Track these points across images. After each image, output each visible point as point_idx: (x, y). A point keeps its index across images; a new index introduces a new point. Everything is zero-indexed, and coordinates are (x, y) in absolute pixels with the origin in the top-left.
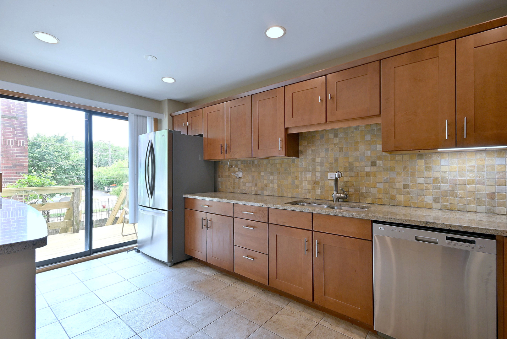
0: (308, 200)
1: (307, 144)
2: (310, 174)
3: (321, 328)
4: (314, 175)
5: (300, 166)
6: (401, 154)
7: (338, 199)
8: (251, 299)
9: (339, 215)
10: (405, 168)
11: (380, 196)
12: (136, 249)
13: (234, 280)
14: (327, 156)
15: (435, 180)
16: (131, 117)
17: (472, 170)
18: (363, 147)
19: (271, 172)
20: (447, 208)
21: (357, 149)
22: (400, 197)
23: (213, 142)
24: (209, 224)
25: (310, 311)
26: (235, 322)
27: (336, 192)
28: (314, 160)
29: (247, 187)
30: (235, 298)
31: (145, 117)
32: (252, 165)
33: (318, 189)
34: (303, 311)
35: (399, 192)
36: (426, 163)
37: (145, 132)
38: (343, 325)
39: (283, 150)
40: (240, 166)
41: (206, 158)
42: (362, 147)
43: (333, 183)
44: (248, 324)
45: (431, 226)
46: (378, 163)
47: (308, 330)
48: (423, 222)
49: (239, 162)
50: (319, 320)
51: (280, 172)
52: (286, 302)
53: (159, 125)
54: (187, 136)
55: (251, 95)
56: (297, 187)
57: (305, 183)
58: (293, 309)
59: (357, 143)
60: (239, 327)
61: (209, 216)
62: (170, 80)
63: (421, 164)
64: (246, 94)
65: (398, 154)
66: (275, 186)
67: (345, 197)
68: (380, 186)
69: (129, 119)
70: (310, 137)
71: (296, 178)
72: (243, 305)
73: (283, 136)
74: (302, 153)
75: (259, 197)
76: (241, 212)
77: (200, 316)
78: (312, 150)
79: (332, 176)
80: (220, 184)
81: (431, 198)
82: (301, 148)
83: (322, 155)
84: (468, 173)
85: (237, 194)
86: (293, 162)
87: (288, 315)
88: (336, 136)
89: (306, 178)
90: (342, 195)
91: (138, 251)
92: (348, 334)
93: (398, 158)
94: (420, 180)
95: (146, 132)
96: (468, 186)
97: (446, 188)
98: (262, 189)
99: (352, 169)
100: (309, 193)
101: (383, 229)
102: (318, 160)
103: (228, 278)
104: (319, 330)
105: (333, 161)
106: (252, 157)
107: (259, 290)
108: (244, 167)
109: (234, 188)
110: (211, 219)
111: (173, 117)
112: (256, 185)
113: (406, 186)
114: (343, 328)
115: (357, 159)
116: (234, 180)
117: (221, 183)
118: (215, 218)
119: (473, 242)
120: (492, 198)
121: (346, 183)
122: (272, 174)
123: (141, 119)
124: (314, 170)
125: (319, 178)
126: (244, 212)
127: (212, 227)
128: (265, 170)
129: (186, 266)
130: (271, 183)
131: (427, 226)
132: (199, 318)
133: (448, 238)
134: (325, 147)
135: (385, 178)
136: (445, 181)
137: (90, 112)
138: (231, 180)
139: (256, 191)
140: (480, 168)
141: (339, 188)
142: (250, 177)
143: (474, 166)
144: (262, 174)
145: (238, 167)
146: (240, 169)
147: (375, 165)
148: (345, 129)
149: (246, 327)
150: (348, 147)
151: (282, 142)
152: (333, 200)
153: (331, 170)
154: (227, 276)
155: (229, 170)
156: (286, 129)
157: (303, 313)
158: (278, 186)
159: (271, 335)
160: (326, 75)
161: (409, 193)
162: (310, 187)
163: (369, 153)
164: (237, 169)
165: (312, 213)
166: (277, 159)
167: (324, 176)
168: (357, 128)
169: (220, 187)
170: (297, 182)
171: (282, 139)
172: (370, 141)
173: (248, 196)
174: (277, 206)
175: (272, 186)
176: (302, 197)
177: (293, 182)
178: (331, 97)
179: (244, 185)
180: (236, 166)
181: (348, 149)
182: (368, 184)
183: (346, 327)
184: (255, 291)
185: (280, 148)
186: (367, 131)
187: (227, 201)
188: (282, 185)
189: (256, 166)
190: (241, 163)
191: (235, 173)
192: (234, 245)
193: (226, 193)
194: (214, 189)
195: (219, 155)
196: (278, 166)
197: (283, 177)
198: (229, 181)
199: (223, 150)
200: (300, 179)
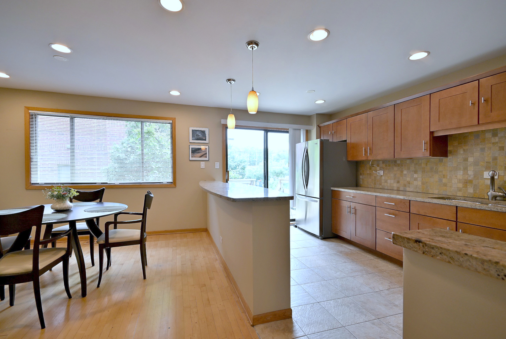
0: (457, 197)
1: (458, 144)
2: (461, 172)
4: (465, 173)
5: (450, 165)
7: (495, 197)
9: (487, 209)
12: (294, 225)
13: (375, 257)
14: (483, 155)
16: (291, 131)
23: (355, 146)
24: (353, 211)
26: (378, 280)
27: (492, 190)
29: (389, 184)
30: (377, 267)
31: (300, 130)
32: (394, 164)
33: (471, 187)
37: (299, 142)
39: (427, 151)
40: (381, 165)
41: (349, 160)
43: (489, 182)
49: (381, 162)
51: (425, 171)
53: (309, 134)
54: (333, 143)
55: (394, 105)
56: (445, 185)
57: (455, 181)
61: (353, 205)
62: (320, 102)
64: (388, 104)
66: (420, 183)
67: (503, 195)
69: (289, 132)
70: (461, 138)
71: (444, 176)
72: (385, 273)
73: (428, 139)
74: (451, 152)
75: (401, 192)
76: (383, 202)
77: (350, 270)
78: (464, 150)
79: (487, 175)
80: (361, 180)
82: (449, 148)
83: (477, 154)
85: (378, 189)
86: (441, 161)
88: (495, 135)
89: (456, 176)
90: (500, 194)
91: (296, 227)
98: (405, 186)
100: (460, 191)
102: (471, 160)
103: (370, 254)
105: (491, 160)
106: (394, 158)
108: (386, 166)
109: (375, 184)
110: (355, 207)
111: (320, 127)
112: (398, 182)
116: (375, 177)
117: (363, 179)
118: (358, 207)
122: (416, 172)
123: (297, 132)
124: (465, 169)
125: (472, 176)
126: (386, 203)
127: (355, 213)
128: (409, 169)
129: (332, 241)
130: (415, 181)
134: (481, 146)
137: (267, 131)
139: (398, 188)
141: (496, 187)
142: (392, 175)
144: (405, 172)
146: (381, 167)
149: (388, 284)
151: (427, 144)
152: (489, 199)
153: (487, 168)
154: (370, 253)
155: (370, 169)
156: (432, 133)
158: (423, 183)
160: (479, 80)
162: (461, 185)
164: (378, 168)
165: (457, 207)
167: (478, 175)
169: (361, 183)
170: (444, 180)
171: (427, 142)
173: (389, 191)
174: (419, 199)
175: (415, 183)
176: (451, 195)
177: (440, 180)
178: (484, 100)
179: (386, 182)
180: (378, 166)
185: (424, 149)
187: (369, 193)
188: (427, 182)
189: (398, 165)
190: (383, 163)
191: (376, 171)
192: (376, 229)
193: (367, 188)
194: (356, 185)
195: (362, 157)
196: (423, 165)
197: (429, 175)
198: (371, 178)
199: (366, 153)
200: (448, 178)
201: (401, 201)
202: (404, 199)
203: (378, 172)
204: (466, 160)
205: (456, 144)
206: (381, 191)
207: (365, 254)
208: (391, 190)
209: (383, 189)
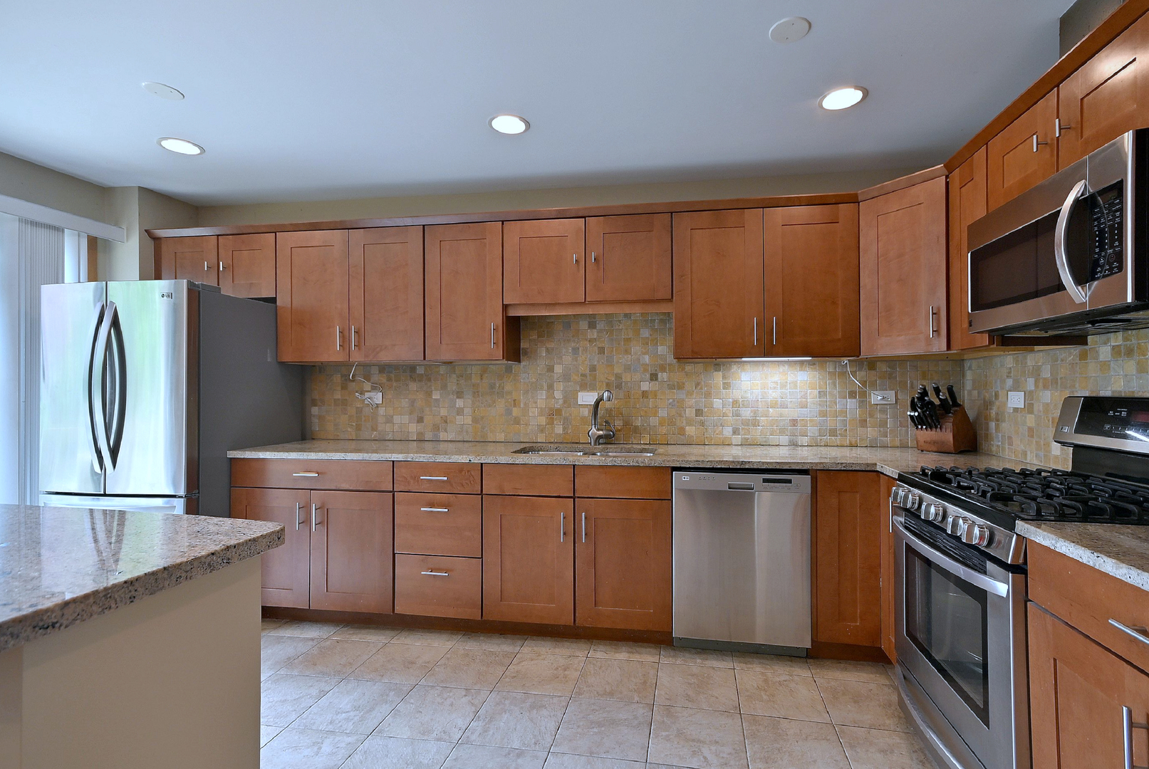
0: (544, 446)
1: (538, 337)
2: (543, 395)
3: (595, 662)
4: (550, 396)
5: (524, 379)
6: (691, 363)
7: (597, 439)
8: (448, 656)
10: (697, 385)
11: (664, 430)
13: (389, 633)
14: (576, 361)
15: (735, 402)
17: (775, 388)
18: (638, 348)
19: (458, 392)
20: (748, 443)
21: (627, 352)
22: (690, 430)
23: (307, 320)
24: (318, 516)
25: (567, 644)
26: (439, 700)
27: (595, 427)
28: (551, 369)
29: (396, 427)
30: (413, 663)
31: (60, 230)
32: (410, 375)
33: (559, 424)
34: (555, 648)
35: (690, 423)
36: (724, 377)
37: (58, 278)
38: (624, 648)
39: (498, 347)
40: (376, 377)
41: (288, 357)
42: (636, 348)
43: (586, 413)
44: (465, 696)
45: (747, 467)
46: (660, 375)
47: (576, 670)
48: (738, 462)
49: (375, 370)
50: (587, 652)
51: (478, 392)
52: (519, 643)
53: (100, 256)
55: (424, 225)
56: (517, 421)
57: (534, 412)
58: (535, 648)
59: (628, 340)
60: (452, 705)
62: (182, 147)
63: (718, 378)
64: (408, 221)
65: (689, 363)
66: (469, 420)
67: (610, 435)
68: (663, 413)
70: (543, 326)
71: (516, 403)
72: (437, 669)
73: (499, 319)
74: (526, 353)
75: (427, 445)
76: (416, 478)
77: (352, 714)
78: (547, 350)
79: (588, 398)
80: (315, 420)
81: (730, 429)
82: (524, 345)
83: (568, 359)
84: (770, 391)
85: (368, 442)
86: (509, 370)
87: (532, 660)
88: (592, 325)
89: (536, 403)
90: (604, 433)
92: (636, 657)
93: (688, 368)
94: (717, 403)
95: (60, 280)
96: (770, 409)
97: (746, 413)
98: (436, 428)
99: (619, 387)
100: (542, 431)
101: (687, 478)
102: (558, 369)
103: (373, 631)
104: (592, 666)
105: (588, 372)
106: (424, 359)
107: (455, 637)
108: (389, 379)
109: (358, 428)
110: (324, 503)
111: (156, 240)
112: (420, 420)
113: (699, 412)
114: (624, 652)
115: (628, 368)
116: (359, 411)
117: (321, 418)
118: (336, 501)
119: (789, 481)
120: (794, 425)
121: (609, 411)
122: (460, 395)
123: (42, 234)
124: (550, 387)
125: (561, 402)
126: (423, 478)
127: (326, 521)
128: (444, 387)
130: (458, 415)
131: (742, 467)
132: (351, 718)
133: (765, 481)
134: (573, 345)
135: (671, 400)
136: (746, 404)
138: (352, 411)
139: (420, 434)
140: (783, 386)
141: (599, 420)
142: (405, 403)
143: (776, 383)
144: (436, 395)
145: (372, 381)
146: (376, 384)
147: (657, 379)
148: (608, 316)
149: (464, 700)
150: (613, 348)
151: (497, 331)
153: (585, 387)
154: (368, 628)
155: (344, 387)
156: (505, 308)
157: (557, 650)
158: (475, 420)
159: (518, 697)
160: (585, 218)
161: (702, 424)
162: (543, 420)
163: (647, 359)
164: (367, 386)
165: (574, 466)
166: (472, 365)
167: (570, 399)
168: (627, 316)
169: (317, 428)
170: (515, 412)
171: (497, 326)
172: (648, 338)
173: (397, 444)
174: (503, 459)
175: (459, 420)
176: (527, 441)
177: (509, 412)
178: (595, 259)
179: (389, 420)
180: (367, 378)
181: (612, 351)
182: (646, 412)
183: (630, 650)
184: (448, 641)
185: (492, 343)
186: (645, 321)
187: (375, 457)
188: (482, 418)
189: (420, 378)
190: (380, 372)
191: (362, 393)
192: (394, 554)
193: (336, 442)
194: (302, 435)
195: (332, 351)
196: (475, 380)
197: (486, 401)
198: (347, 414)
199: (343, 342)
200: (522, 406)
201: (461, 468)
202: (470, 463)
203: (367, 395)
204: (550, 369)
205: (534, 336)
206: (374, 445)
207: (359, 636)
208: (402, 441)
209: (381, 442)
